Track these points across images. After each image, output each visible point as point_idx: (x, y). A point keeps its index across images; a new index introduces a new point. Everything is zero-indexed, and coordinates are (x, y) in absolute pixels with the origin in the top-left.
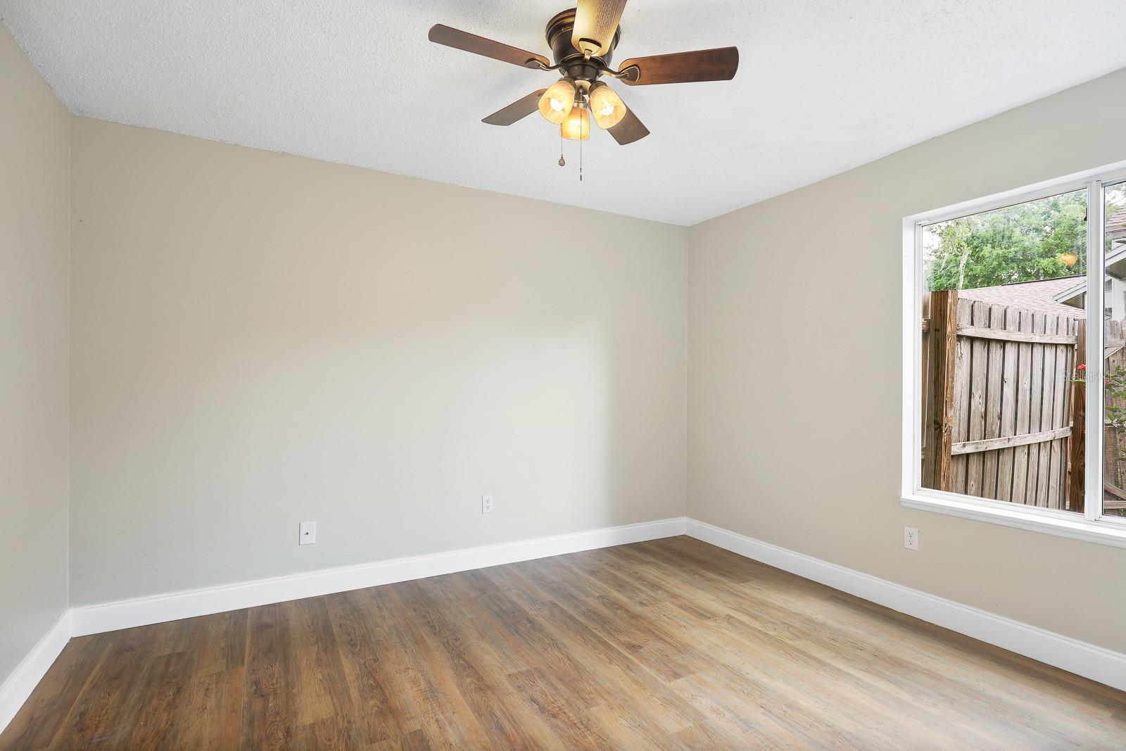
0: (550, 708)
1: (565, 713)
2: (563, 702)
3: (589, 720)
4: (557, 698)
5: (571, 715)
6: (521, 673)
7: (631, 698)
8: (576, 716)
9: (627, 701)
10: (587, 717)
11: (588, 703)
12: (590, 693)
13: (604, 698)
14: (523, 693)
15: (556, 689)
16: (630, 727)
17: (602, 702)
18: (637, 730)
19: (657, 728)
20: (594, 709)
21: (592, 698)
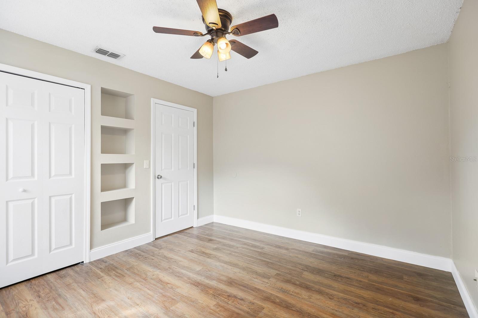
0: (233, 298)
1: (226, 298)
2: (229, 303)
3: (215, 298)
4: (233, 304)
5: (223, 298)
6: (260, 312)
7: (200, 314)
8: (221, 298)
9: (202, 312)
10: (216, 299)
11: (218, 305)
12: (220, 311)
13: (213, 310)
14: (250, 302)
15: (236, 308)
16: (197, 300)
17: (212, 308)
18: (195, 300)
19: (186, 303)
20: (215, 303)
21: (218, 308)
